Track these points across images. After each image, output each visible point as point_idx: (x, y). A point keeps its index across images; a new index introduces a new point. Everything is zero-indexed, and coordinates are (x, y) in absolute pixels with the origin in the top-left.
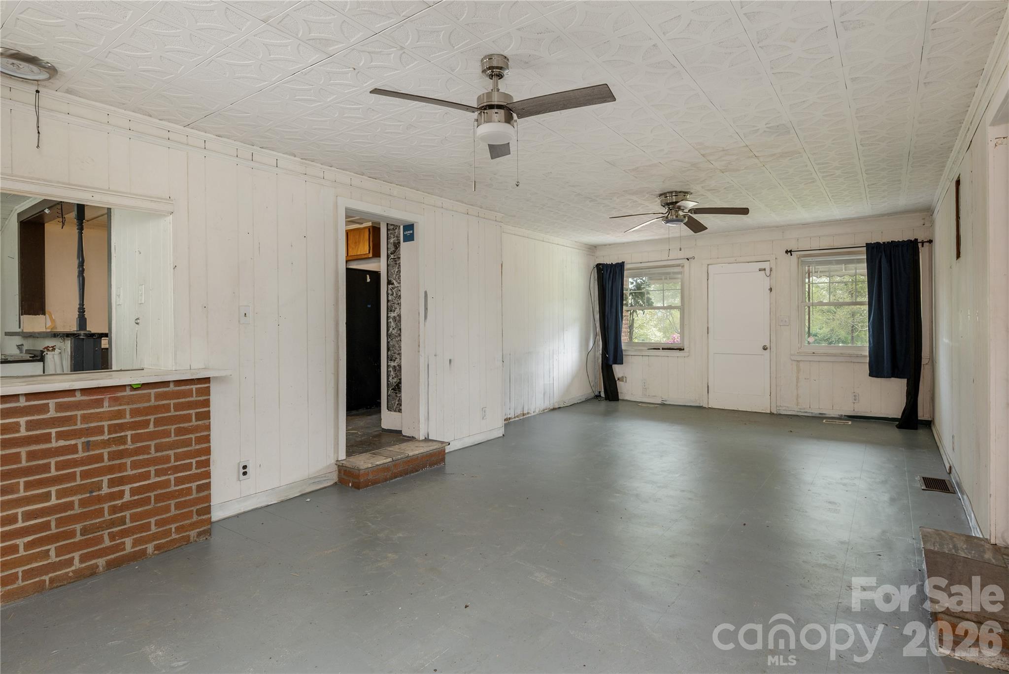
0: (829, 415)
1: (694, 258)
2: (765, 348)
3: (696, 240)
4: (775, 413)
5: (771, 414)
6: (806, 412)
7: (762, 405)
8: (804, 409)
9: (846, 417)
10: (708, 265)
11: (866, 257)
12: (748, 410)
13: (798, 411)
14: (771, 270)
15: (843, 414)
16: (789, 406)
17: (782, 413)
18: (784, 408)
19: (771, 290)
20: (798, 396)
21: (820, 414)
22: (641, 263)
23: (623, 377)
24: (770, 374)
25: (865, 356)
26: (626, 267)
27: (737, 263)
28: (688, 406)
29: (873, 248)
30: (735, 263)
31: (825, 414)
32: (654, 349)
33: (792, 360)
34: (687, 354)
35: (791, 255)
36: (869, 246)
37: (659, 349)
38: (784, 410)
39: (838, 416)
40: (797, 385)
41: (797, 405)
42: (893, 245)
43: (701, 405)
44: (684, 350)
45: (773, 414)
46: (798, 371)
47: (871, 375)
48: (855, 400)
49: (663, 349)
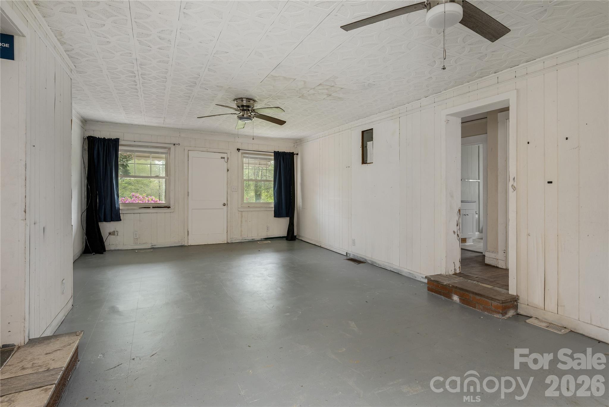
0: (256, 239)
1: (179, 144)
2: (224, 205)
3: (180, 133)
4: (230, 242)
5: (228, 243)
6: (246, 239)
7: (222, 239)
8: (245, 238)
9: (264, 239)
10: (189, 150)
11: (273, 158)
12: (214, 243)
13: (241, 240)
14: (228, 159)
15: (263, 238)
16: (237, 237)
17: (233, 242)
18: (234, 239)
19: (228, 170)
20: (241, 231)
21: (252, 239)
22: (135, 141)
23: (114, 232)
24: (227, 220)
25: (272, 207)
26: (121, 142)
27: (208, 152)
28: (173, 247)
29: (277, 154)
30: (206, 151)
31: (254, 239)
32: (145, 208)
33: (238, 211)
34: (172, 210)
35: (239, 152)
36: (275, 152)
37: (150, 208)
38: (234, 240)
39: (260, 239)
40: (241, 225)
41: (241, 236)
42: (284, 153)
43: (183, 244)
44: (170, 207)
45: (229, 243)
46: (242, 217)
47: (275, 216)
48: (268, 230)
49: (153, 207)
